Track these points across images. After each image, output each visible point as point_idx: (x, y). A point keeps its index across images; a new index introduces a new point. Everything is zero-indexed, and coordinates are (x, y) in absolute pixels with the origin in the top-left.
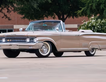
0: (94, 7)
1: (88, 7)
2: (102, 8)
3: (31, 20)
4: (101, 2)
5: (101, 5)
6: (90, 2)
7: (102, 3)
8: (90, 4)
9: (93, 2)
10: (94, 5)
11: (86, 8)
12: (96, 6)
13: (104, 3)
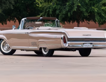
0: (51, 13)
2: (57, 13)
5: (57, 11)
6: (47, 8)
8: (47, 10)
9: (49, 8)
10: (51, 10)
11: (44, 14)
12: (52, 12)
13: (59, 9)
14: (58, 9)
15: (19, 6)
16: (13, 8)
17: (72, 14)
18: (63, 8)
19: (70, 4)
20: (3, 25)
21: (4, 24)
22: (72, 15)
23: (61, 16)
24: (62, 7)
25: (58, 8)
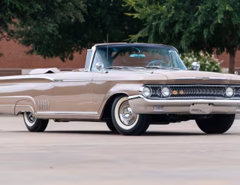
0: (162, 30)
1: (150, 29)
2: (177, 31)
3: (47, 58)
4: (177, 19)
5: (177, 25)
6: (154, 19)
7: (178, 21)
8: (154, 23)
9: (160, 19)
10: (162, 24)
12: (166, 27)
13: (183, 22)
14: (181, 20)
15: (101, 14)
16: (82, 20)
17: (212, 33)
18: (192, 19)
19: (208, 8)
20: (64, 61)
21: (65, 59)
22: (212, 35)
23: (188, 37)
24: (191, 16)
25: (179, 18)
